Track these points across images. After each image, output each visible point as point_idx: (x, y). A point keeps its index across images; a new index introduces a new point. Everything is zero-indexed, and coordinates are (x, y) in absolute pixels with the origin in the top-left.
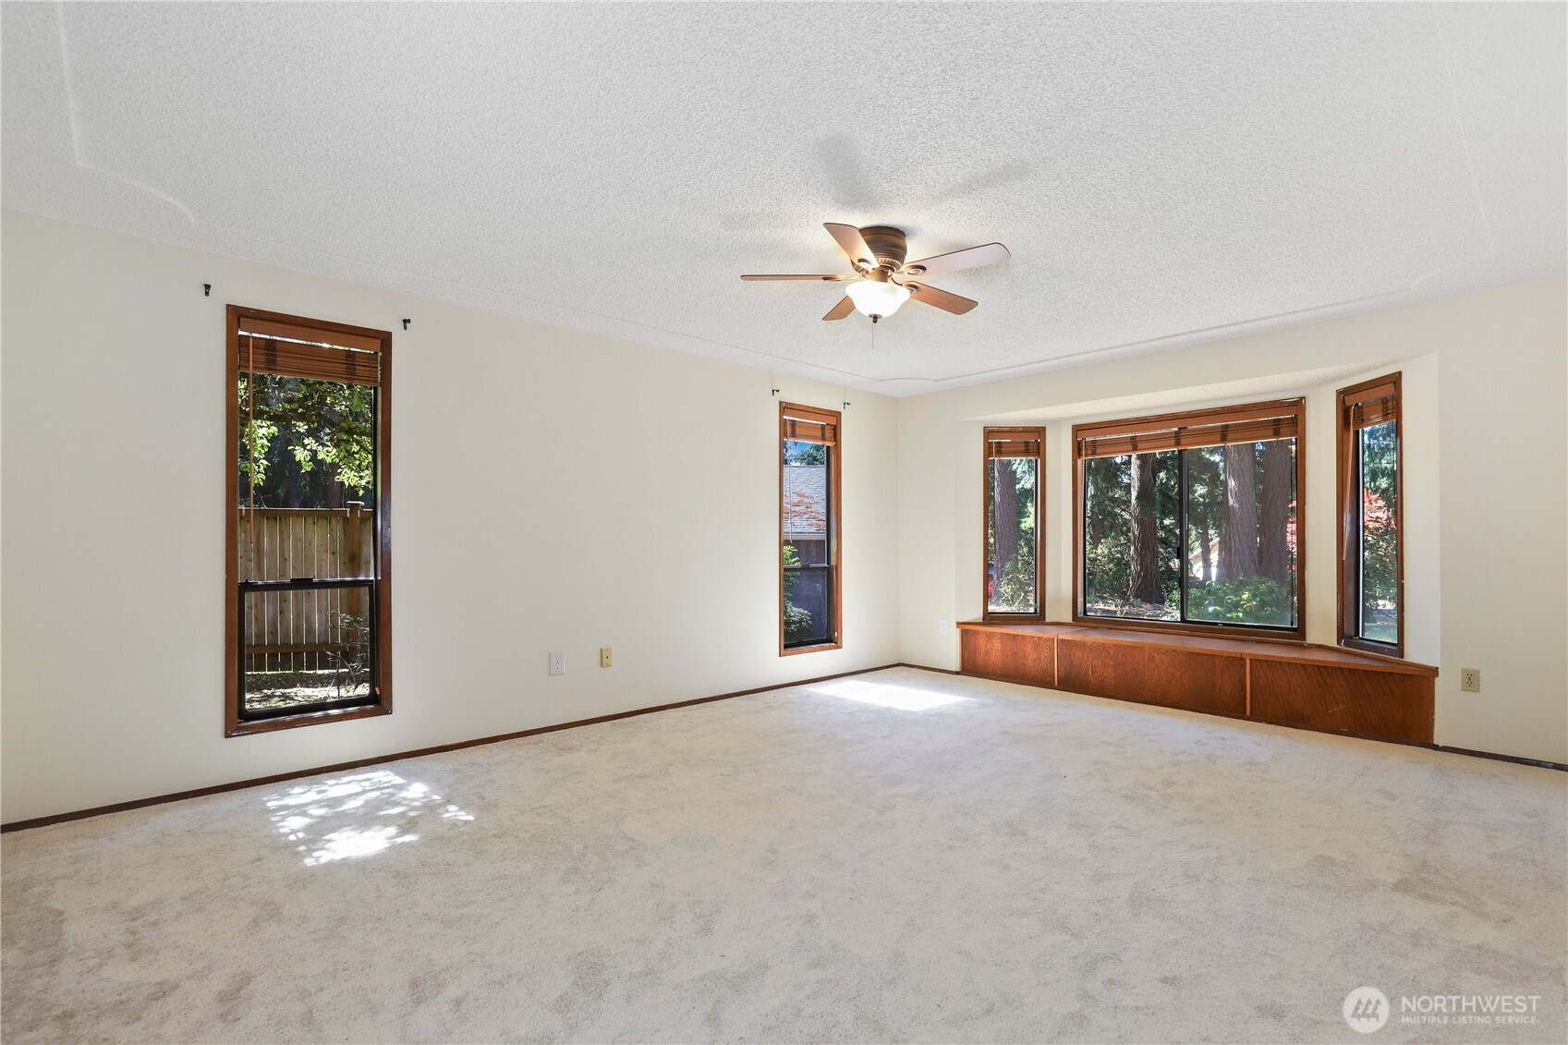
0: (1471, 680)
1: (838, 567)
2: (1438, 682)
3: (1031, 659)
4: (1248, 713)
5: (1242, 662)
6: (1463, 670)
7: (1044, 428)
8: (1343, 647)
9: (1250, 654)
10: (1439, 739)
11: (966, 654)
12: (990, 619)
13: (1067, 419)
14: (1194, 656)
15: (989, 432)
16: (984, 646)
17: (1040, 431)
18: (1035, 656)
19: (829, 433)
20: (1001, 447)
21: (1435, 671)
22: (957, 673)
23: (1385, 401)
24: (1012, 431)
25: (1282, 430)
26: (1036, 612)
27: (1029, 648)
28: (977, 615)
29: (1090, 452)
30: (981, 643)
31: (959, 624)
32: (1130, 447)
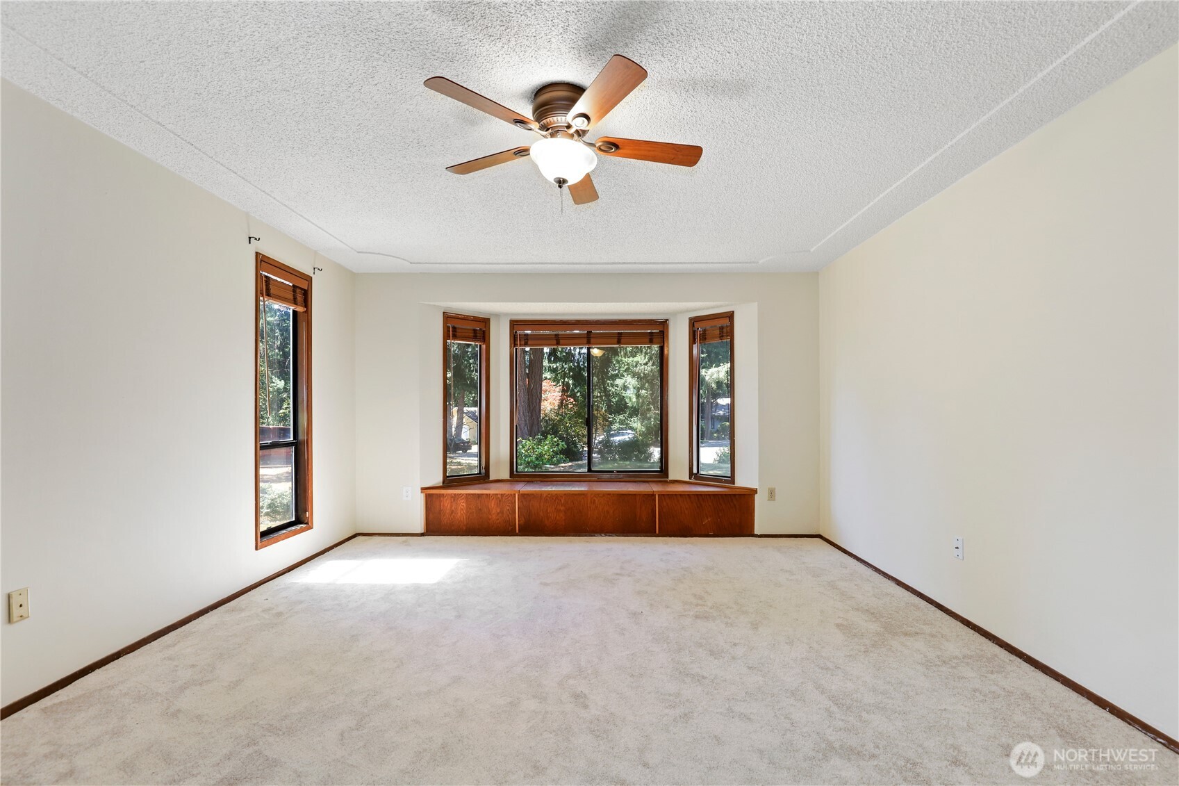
0: (772, 494)
1: (308, 442)
2: (757, 497)
3: (494, 513)
4: (657, 532)
5: (653, 497)
6: (769, 489)
7: (489, 319)
8: (693, 480)
9: (658, 491)
10: (757, 531)
11: (431, 516)
12: (451, 481)
13: (506, 314)
14: (622, 496)
15: (448, 317)
16: (449, 507)
17: (485, 322)
18: (498, 510)
19: (300, 297)
20: (456, 332)
21: (755, 491)
22: (422, 535)
23: (721, 328)
24: (466, 318)
25: (654, 340)
26: (480, 473)
27: (493, 504)
28: (438, 479)
29: (523, 343)
30: (447, 504)
31: (423, 489)
32: (555, 342)
